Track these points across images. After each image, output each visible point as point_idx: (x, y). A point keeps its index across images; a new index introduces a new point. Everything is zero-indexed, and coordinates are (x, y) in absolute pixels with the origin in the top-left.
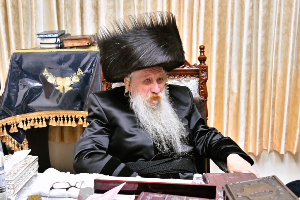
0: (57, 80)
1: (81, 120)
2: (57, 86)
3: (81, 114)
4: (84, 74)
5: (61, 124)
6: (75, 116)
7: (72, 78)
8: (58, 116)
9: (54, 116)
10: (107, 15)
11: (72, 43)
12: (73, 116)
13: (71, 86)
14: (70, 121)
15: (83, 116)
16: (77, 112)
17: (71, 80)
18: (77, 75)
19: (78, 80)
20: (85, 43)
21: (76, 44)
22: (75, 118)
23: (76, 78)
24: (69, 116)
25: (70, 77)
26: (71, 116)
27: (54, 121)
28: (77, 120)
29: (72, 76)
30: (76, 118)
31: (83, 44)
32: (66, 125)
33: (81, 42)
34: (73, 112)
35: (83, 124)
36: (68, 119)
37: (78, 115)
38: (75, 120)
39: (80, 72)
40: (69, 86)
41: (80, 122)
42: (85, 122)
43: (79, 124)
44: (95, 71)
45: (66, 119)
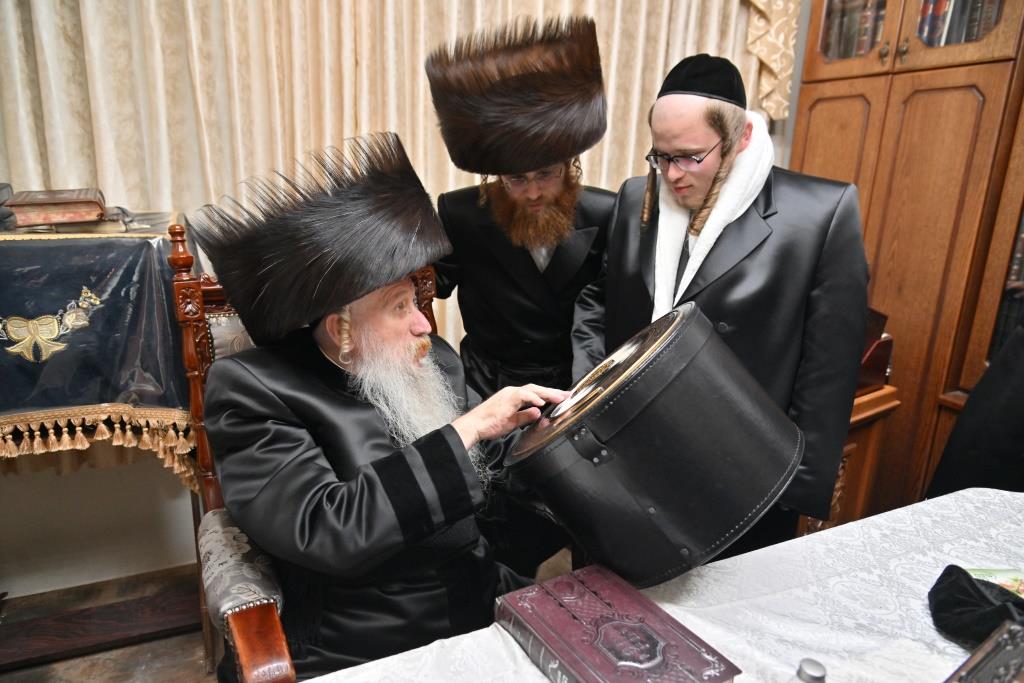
0: (9, 327)
1: (102, 427)
2: (12, 343)
3: (103, 412)
4: (102, 302)
5: (39, 449)
6: (84, 419)
7: (62, 316)
8: (22, 428)
9: (9, 429)
10: (119, 137)
11: (43, 215)
12: (76, 422)
13: (59, 339)
14: (66, 437)
15: (109, 417)
16: (90, 408)
17: (61, 322)
18: (78, 306)
19: (83, 322)
20: (89, 213)
21: (57, 216)
22: (83, 425)
23: (74, 315)
24: (62, 423)
25: (55, 313)
26: (69, 421)
27: (10, 443)
28: (90, 430)
29: (61, 311)
30: (88, 424)
31: (81, 216)
32: (55, 449)
33: (75, 213)
34: (76, 409)
35: (112, 437)
36: (58, 432)
37: (94, 417)
38: (83, 431)
39: (90, 299)
40: (54, 340)
41: (103, 433)
42: (118, 431)
43: (100, 438)
44: (140, 292)
45: (52, 431)
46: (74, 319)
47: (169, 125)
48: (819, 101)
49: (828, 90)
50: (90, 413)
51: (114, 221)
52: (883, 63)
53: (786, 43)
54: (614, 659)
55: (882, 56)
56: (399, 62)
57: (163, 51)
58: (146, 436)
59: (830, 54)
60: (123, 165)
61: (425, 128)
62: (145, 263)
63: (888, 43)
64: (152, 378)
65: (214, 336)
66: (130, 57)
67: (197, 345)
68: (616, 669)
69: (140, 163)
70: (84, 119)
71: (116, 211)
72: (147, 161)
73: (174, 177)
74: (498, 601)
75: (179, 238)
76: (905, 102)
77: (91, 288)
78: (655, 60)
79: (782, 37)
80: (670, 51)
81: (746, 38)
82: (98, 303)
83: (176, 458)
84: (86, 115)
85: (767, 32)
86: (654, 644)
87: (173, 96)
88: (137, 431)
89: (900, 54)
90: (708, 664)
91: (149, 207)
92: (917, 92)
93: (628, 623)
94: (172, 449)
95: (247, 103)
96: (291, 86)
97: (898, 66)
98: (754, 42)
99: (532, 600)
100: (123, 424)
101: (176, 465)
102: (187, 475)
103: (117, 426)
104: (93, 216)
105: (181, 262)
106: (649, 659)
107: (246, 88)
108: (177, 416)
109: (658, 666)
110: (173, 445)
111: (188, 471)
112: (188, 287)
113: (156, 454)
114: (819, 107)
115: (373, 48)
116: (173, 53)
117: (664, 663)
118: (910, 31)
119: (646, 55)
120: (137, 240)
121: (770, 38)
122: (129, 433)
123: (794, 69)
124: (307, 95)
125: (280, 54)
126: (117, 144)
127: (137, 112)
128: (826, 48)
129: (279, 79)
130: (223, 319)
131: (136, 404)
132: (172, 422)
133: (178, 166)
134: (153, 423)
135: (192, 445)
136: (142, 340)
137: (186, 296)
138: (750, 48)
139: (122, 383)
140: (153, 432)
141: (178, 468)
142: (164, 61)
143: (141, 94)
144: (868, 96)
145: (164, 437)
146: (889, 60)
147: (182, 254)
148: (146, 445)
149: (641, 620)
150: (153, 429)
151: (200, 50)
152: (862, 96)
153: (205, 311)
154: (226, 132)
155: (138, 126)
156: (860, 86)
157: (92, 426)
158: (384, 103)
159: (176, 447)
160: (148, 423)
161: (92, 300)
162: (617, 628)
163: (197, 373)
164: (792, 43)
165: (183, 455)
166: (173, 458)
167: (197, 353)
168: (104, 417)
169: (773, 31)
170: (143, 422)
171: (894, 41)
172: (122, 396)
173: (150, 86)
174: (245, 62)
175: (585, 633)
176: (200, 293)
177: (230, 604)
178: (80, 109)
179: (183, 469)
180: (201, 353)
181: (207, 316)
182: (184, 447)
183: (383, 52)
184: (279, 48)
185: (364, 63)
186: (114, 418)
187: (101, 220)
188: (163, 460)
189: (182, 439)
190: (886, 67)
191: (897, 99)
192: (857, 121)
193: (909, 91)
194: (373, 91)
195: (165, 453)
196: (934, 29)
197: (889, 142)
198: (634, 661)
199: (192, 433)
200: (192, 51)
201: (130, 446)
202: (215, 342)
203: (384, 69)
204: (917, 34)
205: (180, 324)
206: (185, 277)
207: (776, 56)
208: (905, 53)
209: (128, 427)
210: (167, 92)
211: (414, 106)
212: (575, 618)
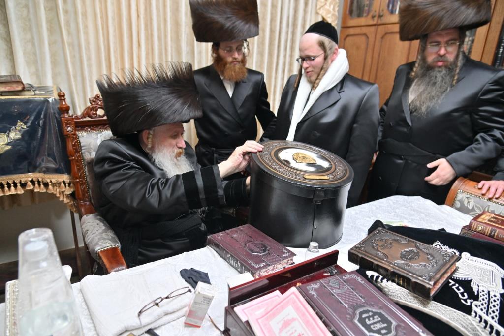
1: (29, 183)
3: (29, 177)
4: (27, 127)
6: (21, 180)
7: (8, 133)
12: (17, 181)
13: (8, 144)
14: (12, 188)
15: (32, 179)
16: (23, 175)
17: (8, 136)
18: (16, 129)
19: (19, 136)
20: (17, 87)
22: (20, 182)
23: (14, 133)
24: (11, 182)
25: (6, 133)
26: (14, 181)
28: (23, 185)
29: (8, 131)
30: (22, 182)
31: (13, 88)
32: (8, 194)
33: (11, 87)
34: (17, 176)
35: (34, 188)
36: (9, 186)
37: (26, 179)
38: (20, 186)
39: (21, 126)
40: (6, 144)
41: (30, 186)
42: (37, 185)
43: (28, 189)
44: (45, 123)
45: (6, 186)
46: (14, 135)
47: (49, 45)
48: (348, 36)
49: (352, 31)
50: (23, 178)
51: (28, 90)
52: (373, 20)
53: (334, 9)
54: (251, 253)
55: (373, 17)
56: (158, 16)
57: (45, 9)
58: (50, 187)
59: (353, 15)
60: (28, 63)
61: (171, 47)
62: (47, 109)
63: (375, 11)
64: (52, 160)
65: (81, 141)
66: (28, 11)
67: (73, 145)
68: (251, 255)
69: (36, 62)
70: (7, 42)
71: (28, 86)
72: (39, 62)
73: (52, 69)
74: (208, 237)
75: (63, 98)
76: (382, 38)
77: (21, 120)
78: (276, 16)
79: (332, 7)
80: (283, 12)
81: (316, 6)
82: (25, 127)
83: (65, 196)
84: (8, 40)
85: (326, 4)
86: (266, 248)
87: (51, 31)
88: (46, 185)
89: (380, 16)
90: (285, 253)
91: (41, 84)
92: (386, 34)
93: (257, 242)
94: (63, 192)
95: (86, 34)
96: (107, 27)
97: (380, 22)
98: (320, 9)
99: (222, 236)
100: (39, 182)
101: (65, 199)
102: (70, 204)
103: (36, 183)
104: (20, 88)
105: (64, 109)
106: (263, 252)
107: (86, 27)
108: (65, 177)
109: (267, 254)
110: (63, 190)
111: (71, 202)
112: (68, 120)
113: (55, 194)
114: (348, 39)
115: (146, 9)
116: (49, 10)
117: (269, 254)
118: (385, 6)
119: (272, 14)
120: (42, 99)
121: (327, 7)
122: (42, 186)
123: (338, 21)
124: (115, 31)
125: (101, 12)
126: (24, 53)
127: (33, 38)
128: (351, 12)
129: (102, 23)
130: (85, 134)
131: (45, 172)
132: (62, 180)
133: (54, 63)
134: (54, 181)
135: (72, 190)
136: (47, 145)
137: (67, 124)
138: (318, 11)
139: (38, 164)
140: (54, 185)
141: (66, 201)
142: (46, 14)
143: (34, 29)
144: (368, 35)
145: (59, 187)
146: (376, 19)
147: (65, 105)
148: (50, 190)
149: (262, 241)
150: (54, 184)
151: (63, 9)
152: (365, 35)
153: (76, 130)
154: (76, 48)
155: (33, 45)
156: (365, 30)
157: (24, 183)
158: (152, 35)
159: (65, 191)
160: (51, 181)
161: (22, 126)
162: (253, 244)
163: (74, 158)
164: (337, 9)
165: (68, 194)
166: (64, 196)
167: (74, 149)
168: (30, 179)
169: (328, 4)
170: (49, 181)
171: (377, 11)
172: (38, 169)
173: (39, 26)
174: (85, 15)
175: (240, 245)
176: (74, 122)
177: (99, 248)
178: (5, 37)
179: (69, 201)
180: (76, 149)
181: (77, 133)
182: (69, 191)
183: (150, 11)
184: (101, 9)
185: (142, 16)
186: (35, 179)
187: (23, 90)
188: (59, 197)
189: (67, 188)
190: (375, 22)
191: (379, 37)
192: (363, 46)
193: (384, 33)
194: (146, 29)
195: (60, 194)
196: (393, 7)
197: (376, 55)
198: (258, 253)
199: (72, 185)
200: (59, 10)
201: (43, 192)
202: (82, 144)
203: (151, 19)
204: (386, 8)
205: (65, 137)
206: (66, 115)
207: (329, 15)
208: (382, 16)
209: (42, 183)
210: (48, 28)
211: (166, 36)
212: (237, 241)
